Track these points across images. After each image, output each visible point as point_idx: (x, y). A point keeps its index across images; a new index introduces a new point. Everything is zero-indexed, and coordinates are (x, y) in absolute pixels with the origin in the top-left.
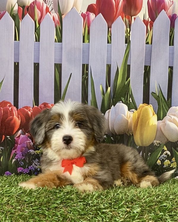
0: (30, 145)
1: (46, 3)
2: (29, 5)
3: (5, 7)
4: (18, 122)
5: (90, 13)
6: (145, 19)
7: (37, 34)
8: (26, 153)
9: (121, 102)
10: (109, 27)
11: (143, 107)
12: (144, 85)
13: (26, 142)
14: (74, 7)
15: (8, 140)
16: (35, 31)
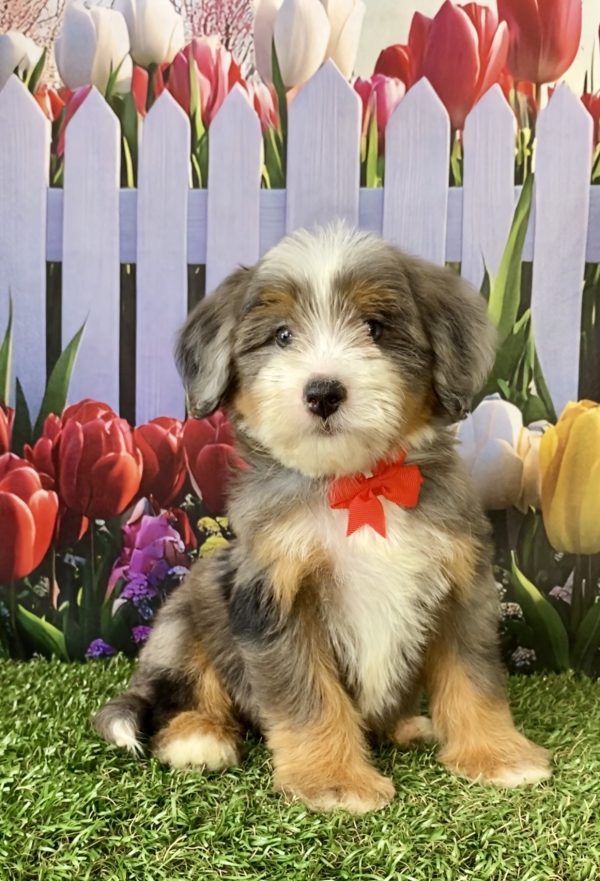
0: (176, 551)
1: (231, 51)
2: (171, 59)
3: (90, 71)
4: (134, 470)
5: (387, 79)
6: (589, 91)
7: (198, 160)
8: (162, 577)
9: (497, 395)
10: (457, 126)
11: (578, 411)
12: (584, 333)
13: (161, 539)
14: (330, 59)
15: (98, 534)
16: (193, 151)
